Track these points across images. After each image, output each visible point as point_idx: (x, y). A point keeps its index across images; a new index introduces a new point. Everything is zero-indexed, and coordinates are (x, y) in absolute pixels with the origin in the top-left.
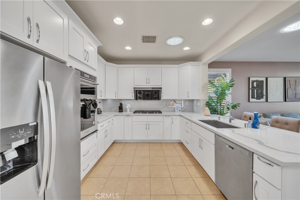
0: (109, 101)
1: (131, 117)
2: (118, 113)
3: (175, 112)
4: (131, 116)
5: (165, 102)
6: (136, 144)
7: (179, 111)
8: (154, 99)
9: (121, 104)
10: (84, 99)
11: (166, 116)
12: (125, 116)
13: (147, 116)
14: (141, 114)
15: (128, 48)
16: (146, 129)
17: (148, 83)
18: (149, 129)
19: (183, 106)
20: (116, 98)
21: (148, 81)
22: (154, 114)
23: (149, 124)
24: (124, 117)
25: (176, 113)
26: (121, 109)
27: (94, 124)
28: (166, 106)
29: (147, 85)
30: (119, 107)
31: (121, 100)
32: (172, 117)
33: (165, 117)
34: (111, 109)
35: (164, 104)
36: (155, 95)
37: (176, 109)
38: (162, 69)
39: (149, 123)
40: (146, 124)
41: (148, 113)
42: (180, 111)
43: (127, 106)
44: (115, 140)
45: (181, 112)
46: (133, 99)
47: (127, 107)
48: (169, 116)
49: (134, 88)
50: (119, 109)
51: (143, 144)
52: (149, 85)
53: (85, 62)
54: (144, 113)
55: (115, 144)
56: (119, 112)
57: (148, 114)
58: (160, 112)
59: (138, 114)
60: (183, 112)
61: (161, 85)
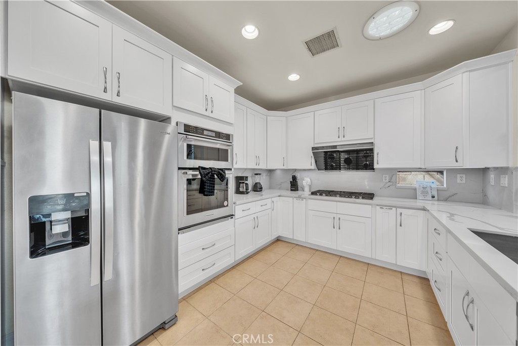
0: (278, 172)
1: (304, 200)
2: (289, 193)
3: (416, 199)
4: (304, 198)
5: (387, 176)
6: (314, 252)
7: (431, 199)
8: (362, 169)
9: (294, 178)
10: (199, 167)
11: (382, 207)
12: (295, 199)
13: (336, 203)
14: (324, 197)
15: (294, 77)
16: (334, 228)
17: (341, 136)
18: (339, 229)
19: (445, 186)
20: (284, 168)
21: (342, 130)
22: (353, 200)
23: (339, 219)
24: (293, 199)
25: (419, 203)
26: (294, 185)
27: (225, 205)
28: (390, 184)
29: (339, 139)
30: (291, 182)
31: (295, 170)
32: (399, 210)
33: (378, 207)
34: (280, 185)
35: (384, 178)
36: (364, 159)
37: (419, 193)
38: (374, 102)
39: (339, 216)
40: (334, 218)
41: (338, 196)
42: (433, 197)
43: (305, 181)
44: (279, 236)
45: (438, 200)
46: (315, 169)
47: (304, 183)
48: (390, 207)
49: (312, 148)
50: (290, 185)
51: (327, 255)
52: (343, 139)
53: (208, 113)
54: (331, 196)
55: (279, 242)
56: (291, 190)
57: (338, 198)
58: (370, 196)
59: (318, 197)
60: (446, 200)
61: (372, 137)
